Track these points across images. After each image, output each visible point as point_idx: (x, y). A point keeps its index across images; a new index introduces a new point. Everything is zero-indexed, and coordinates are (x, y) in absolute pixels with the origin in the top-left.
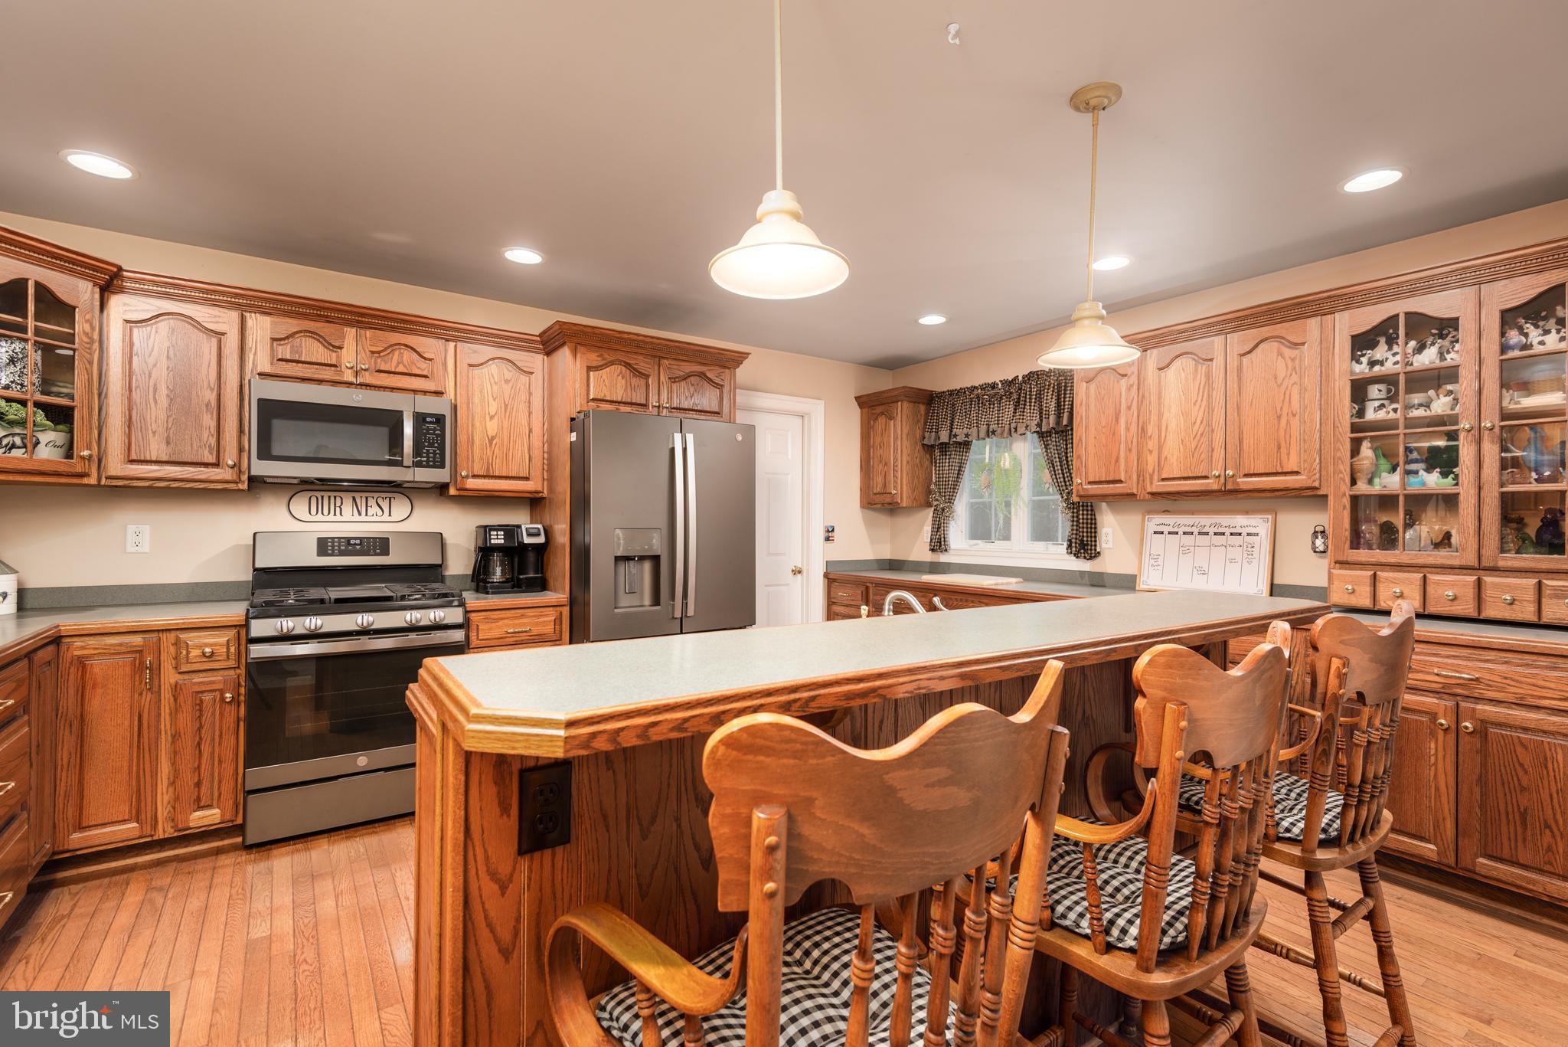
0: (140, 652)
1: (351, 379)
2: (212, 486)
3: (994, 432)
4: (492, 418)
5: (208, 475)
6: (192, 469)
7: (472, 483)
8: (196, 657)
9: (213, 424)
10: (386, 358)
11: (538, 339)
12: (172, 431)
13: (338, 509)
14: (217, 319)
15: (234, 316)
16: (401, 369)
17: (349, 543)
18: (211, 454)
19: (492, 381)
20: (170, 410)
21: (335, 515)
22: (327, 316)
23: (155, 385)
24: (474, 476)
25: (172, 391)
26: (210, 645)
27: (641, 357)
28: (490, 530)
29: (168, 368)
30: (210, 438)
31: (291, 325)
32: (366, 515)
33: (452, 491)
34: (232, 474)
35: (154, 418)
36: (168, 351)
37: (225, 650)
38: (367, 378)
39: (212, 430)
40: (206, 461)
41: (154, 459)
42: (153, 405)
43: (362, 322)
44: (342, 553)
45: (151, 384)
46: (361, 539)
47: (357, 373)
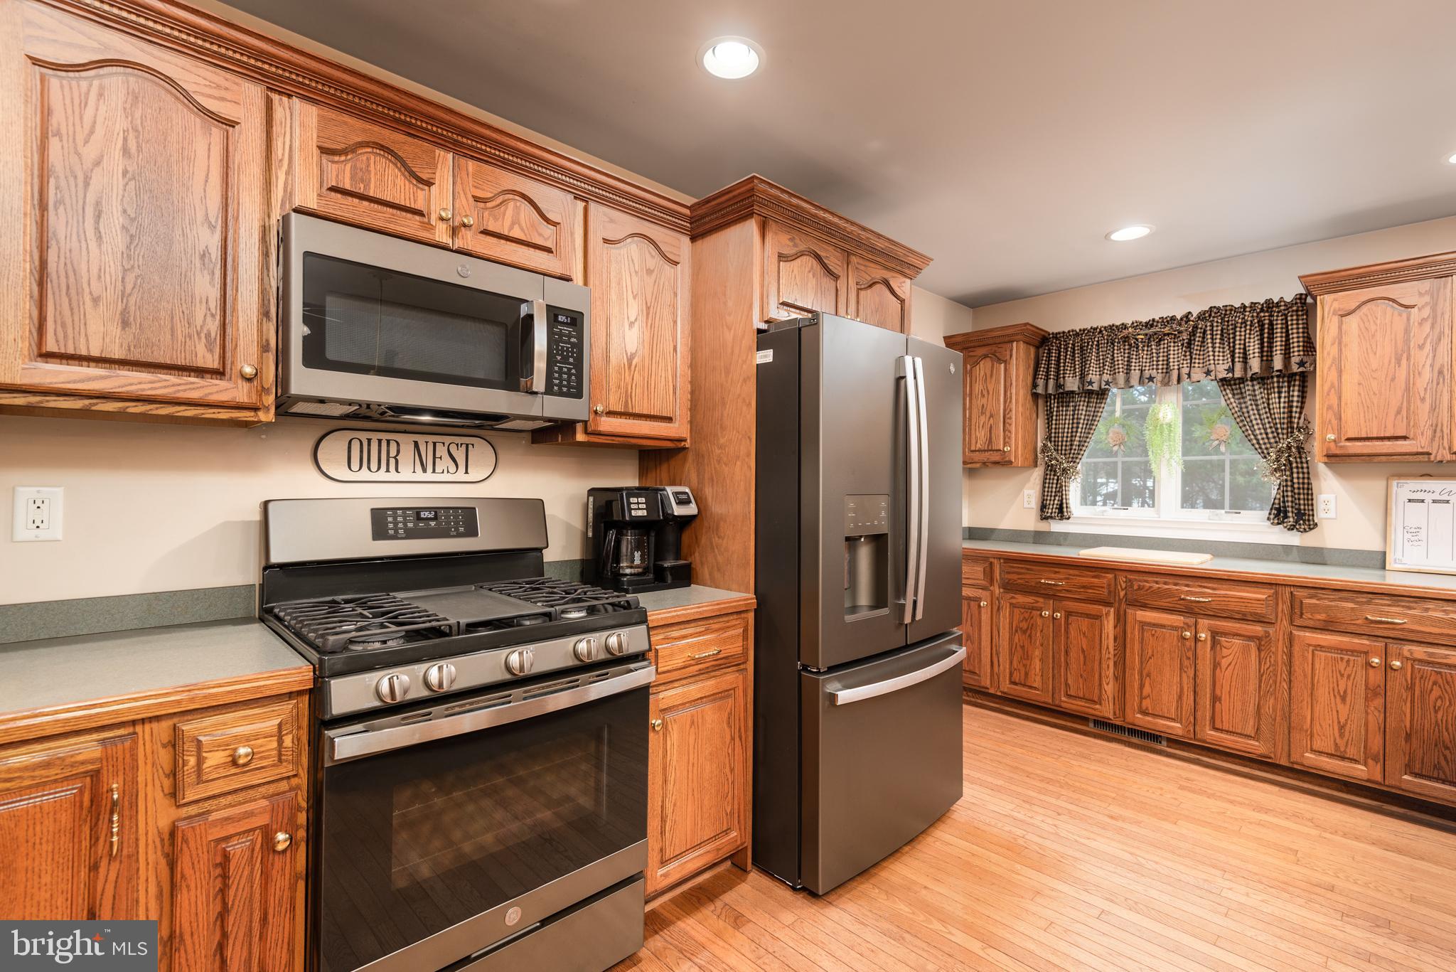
0: (95, 775)
1: (445, 239)
2: (210, 414)
3: (1151, 379)
4: (631, 324)
5: (207, 391)
6: (172, 379)
7: (609, 425)
8: (217, 767)
9: (215, 293)
10: (496, 211)
11: (687, 212)
12: (132, 300)
13: (392, 461)
14: (223, 93)
15: (253, 92)
16: (516, 233)
17: (419, 518)
18: (211, 351)
19: (632, 270)
20: (129, 257)
21: (388, 471)
22: (409, 125)
23: (98, 203)
24: (610, 413)
25: (133, 220)
26: (246, 739)
27: (831, 249)
28: (629, 496)
29: (125, 173)
30: (209, 319)
31: (353, 129)
32: (434, 471)
33: (580, 437)
34: (249, 392)
35: (94, 271)
36: (125, 139)
37: (275, 745)
38: (468, 240)
39: (212, 305)
40: (200, 363)
41: (95, 353)
42: (93, 245)
43: (461, 145)
44: (410, 535)
45: (91, 198)
46: (436, 510)
47: (454, 231)
